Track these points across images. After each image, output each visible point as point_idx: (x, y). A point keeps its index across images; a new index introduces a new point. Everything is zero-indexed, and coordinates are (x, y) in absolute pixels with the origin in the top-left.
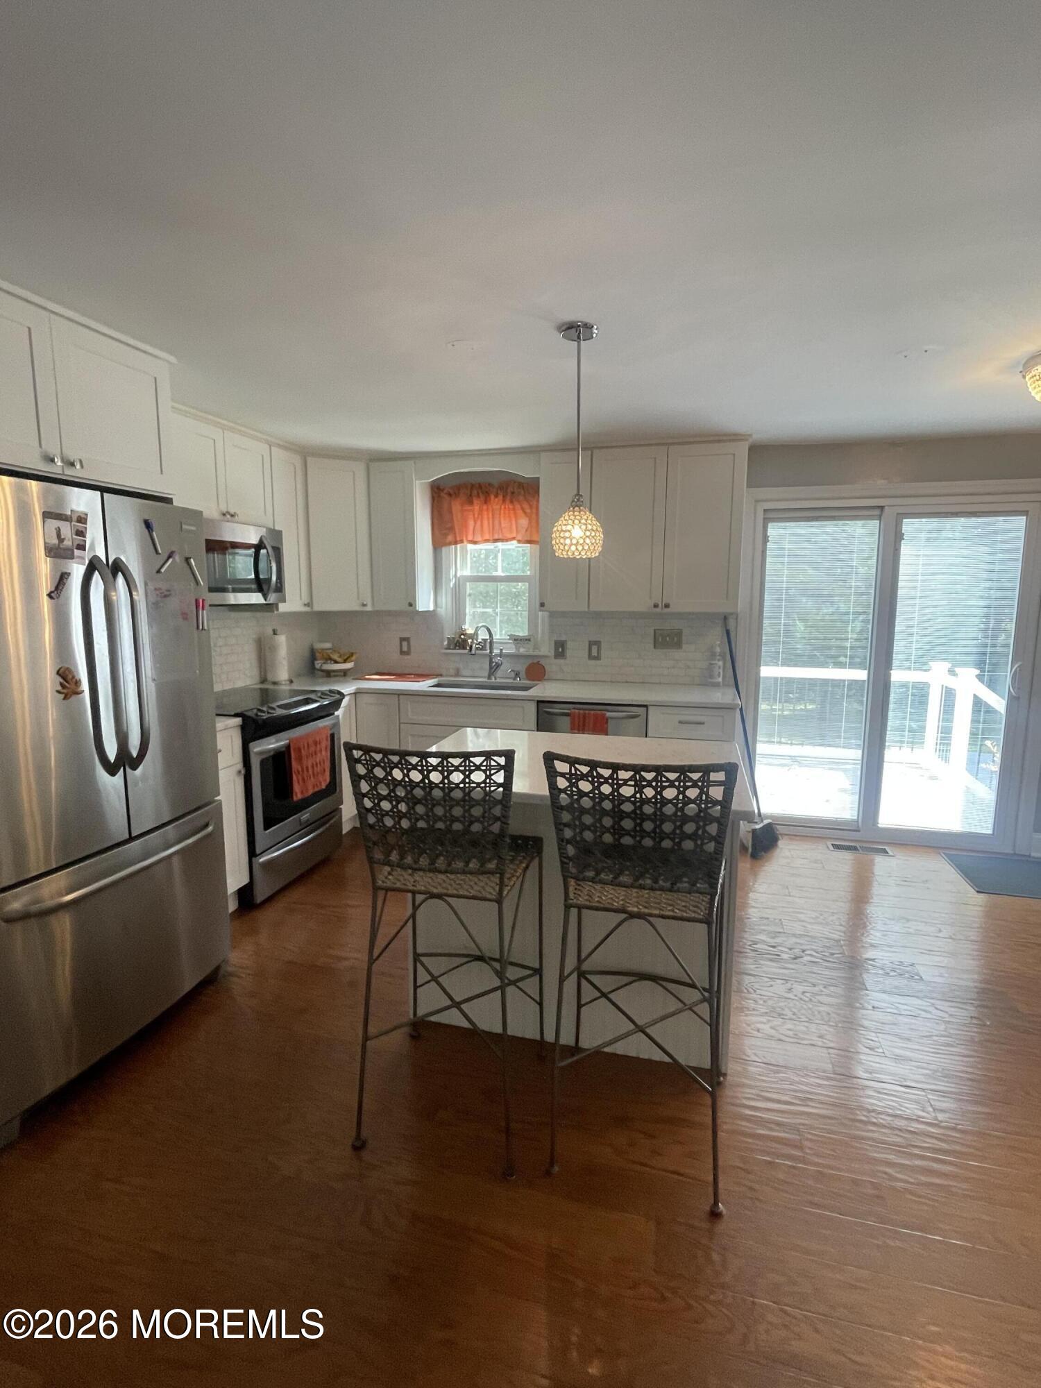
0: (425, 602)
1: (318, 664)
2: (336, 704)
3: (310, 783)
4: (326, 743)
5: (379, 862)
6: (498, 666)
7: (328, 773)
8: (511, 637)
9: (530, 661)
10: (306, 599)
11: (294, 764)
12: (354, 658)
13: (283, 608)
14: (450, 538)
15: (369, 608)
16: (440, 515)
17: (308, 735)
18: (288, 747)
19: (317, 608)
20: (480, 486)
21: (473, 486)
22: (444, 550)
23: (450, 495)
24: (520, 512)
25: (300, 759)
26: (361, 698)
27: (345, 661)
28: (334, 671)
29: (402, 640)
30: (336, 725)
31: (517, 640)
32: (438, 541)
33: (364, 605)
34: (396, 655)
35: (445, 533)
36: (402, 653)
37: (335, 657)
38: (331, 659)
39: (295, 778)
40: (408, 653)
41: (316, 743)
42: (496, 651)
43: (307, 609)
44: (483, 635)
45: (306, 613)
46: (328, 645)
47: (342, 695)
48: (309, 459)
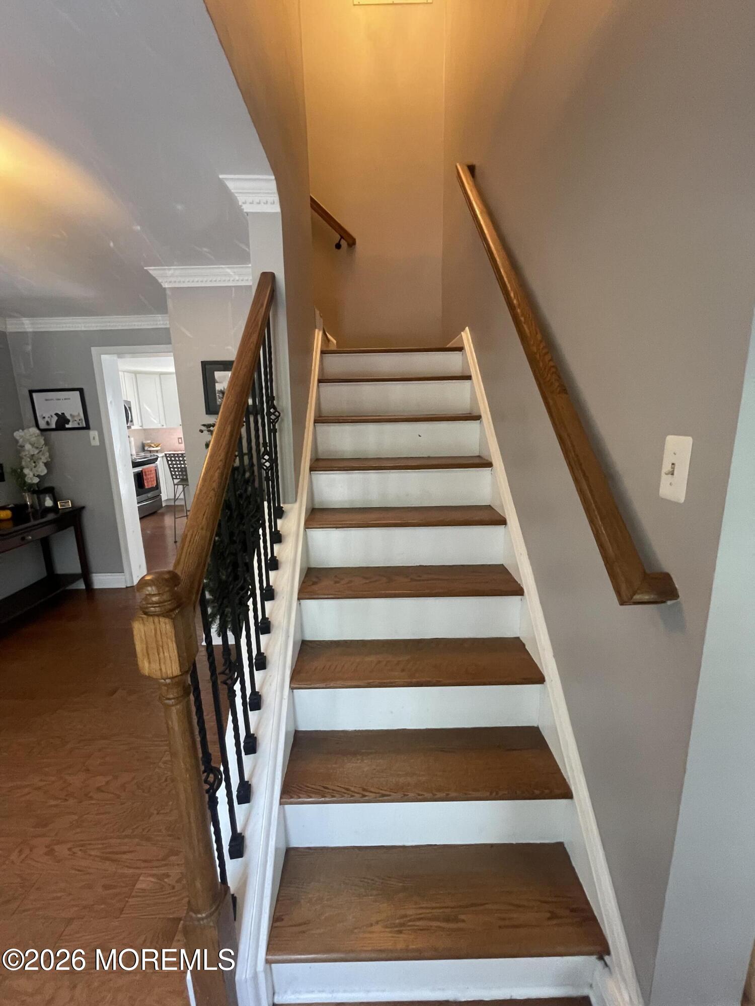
1: (146, 448)
2: (157, 459)
3: (150, 483)
4: (153, 472)
5: (175, 479)
7: (155, 482)
10: (140, 424)
11: (144, 476)
12: (160, 445)
13: (133, 427)
15: (165, 427)
17: (147, 468)
18: (142, 471)
19: (144, 428)
25: (146, 475)
27: (157, 447)
28: (153, 451)
29: (179, 438)
30: (156, 467)
33: (163, 426)
34: (177, 444)
36: (179, 443)
37: (153, 445)
38: (151, 446)
39: (145, 481)
40: (181, 443)
41: (151, 471)
43: (141, 428)
45: (141, 429)
46: (149, 442)
47: (158, 457)
48: (137, 375)
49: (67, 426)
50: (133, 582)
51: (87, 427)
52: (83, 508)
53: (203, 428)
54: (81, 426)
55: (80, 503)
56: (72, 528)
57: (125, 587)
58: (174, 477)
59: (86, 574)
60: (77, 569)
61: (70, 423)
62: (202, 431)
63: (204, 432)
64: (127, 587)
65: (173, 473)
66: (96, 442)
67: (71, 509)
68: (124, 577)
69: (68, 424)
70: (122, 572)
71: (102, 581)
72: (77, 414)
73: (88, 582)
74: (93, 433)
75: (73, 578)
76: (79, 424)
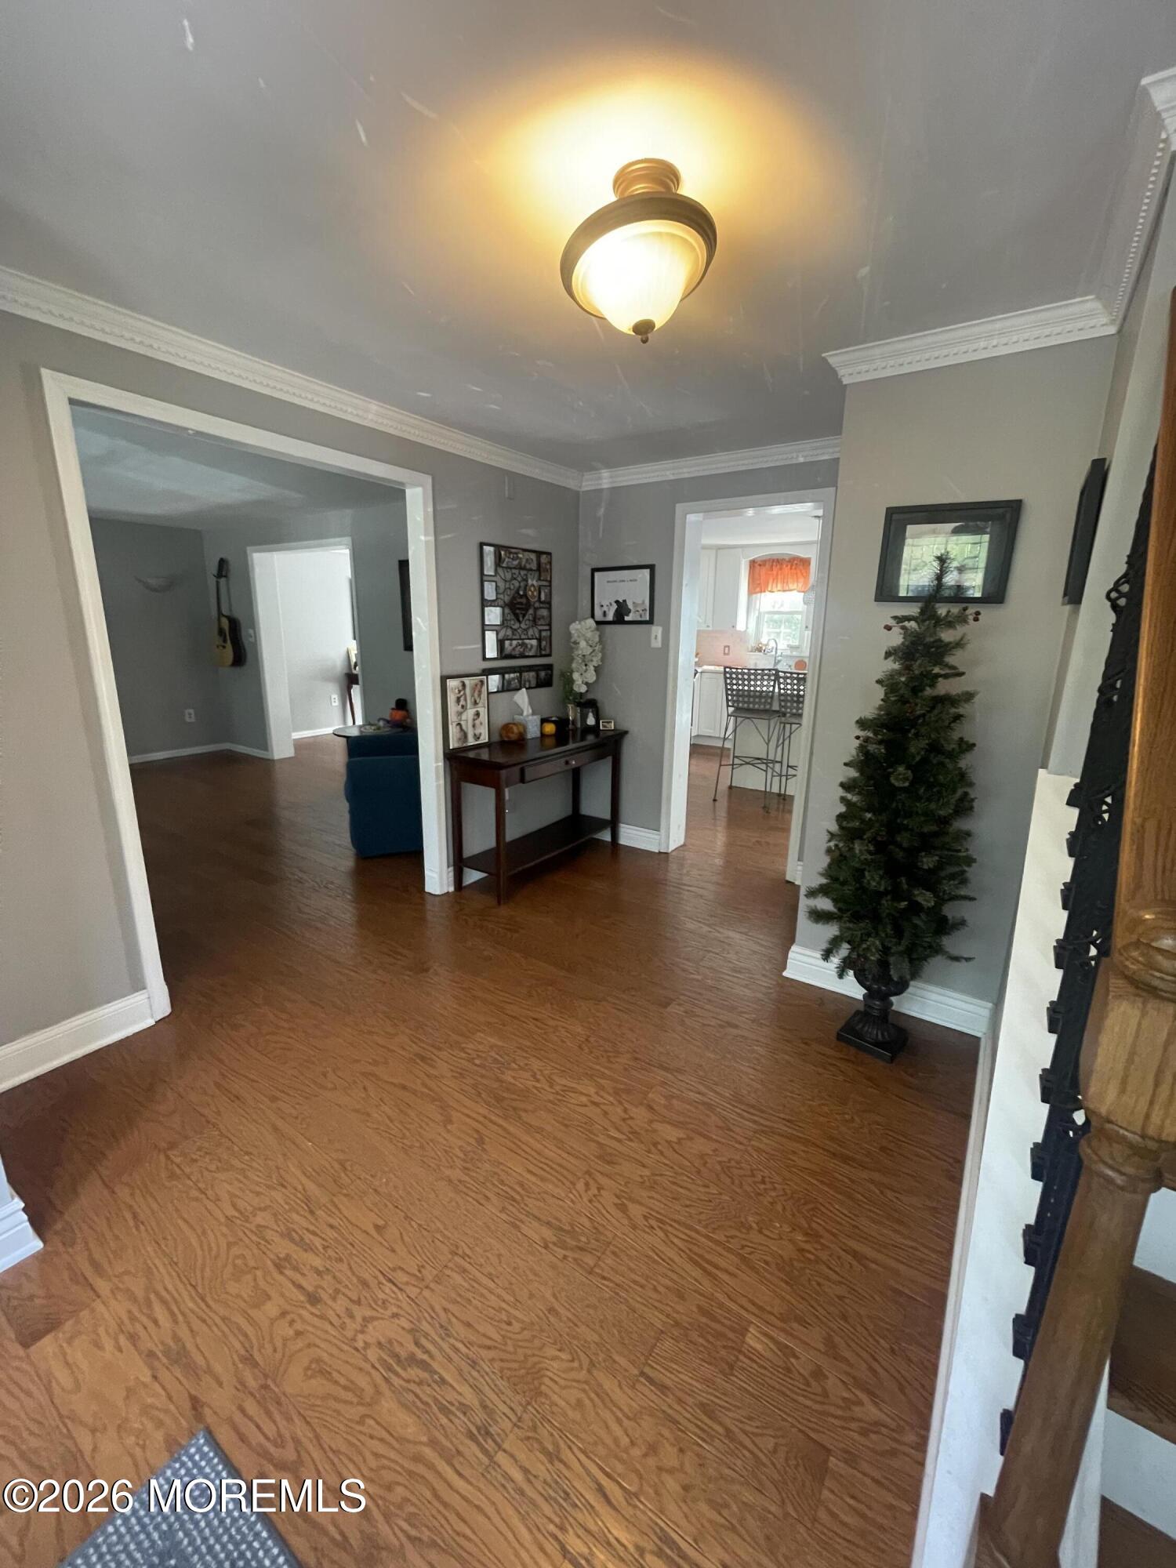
0: (741, 626)
5: (730, 707)
6: (779, 661)
8: (788, 646)
9: (797, 660)
14: (758, 589)
15: (710, 629)
16: (753, 579)
20: (778, 561)
21: (773, 561)
22: (754, 596)
23: (760, 565)
24: (799, 574)
26: (705, 675)
31: (791, 647)
32: (752, 591)
33: (708, 627)
34: (722, 655)
35: (757, 585)
36: (725, 654)
40: (728, 654)
42: (779, 653)
44: (772, 644)
49: (626, 618)
50: (668, 848)
51: (651, 622)
52: (626, 732)
53: (891, 622)
54: (643, 619)
55: (624, 726)
56: (610, 759)
57: (657, 851)
58: (730, 704)
59: (614, 823)
60: (605, 814)
61: (631, 614)
62: (888, 628)
63: (893, 629)
64: (660, 853)
65: (730, 698)
66: (657, 643)
67: (612, 733)
68: (657, 837)
69: (628, 615)
70: (658, 830)
71: (632, 836)
72: (640, 602)
73: (615, 835)
74: (657, 631)
75: (600, 824)
76: (641, 616)
